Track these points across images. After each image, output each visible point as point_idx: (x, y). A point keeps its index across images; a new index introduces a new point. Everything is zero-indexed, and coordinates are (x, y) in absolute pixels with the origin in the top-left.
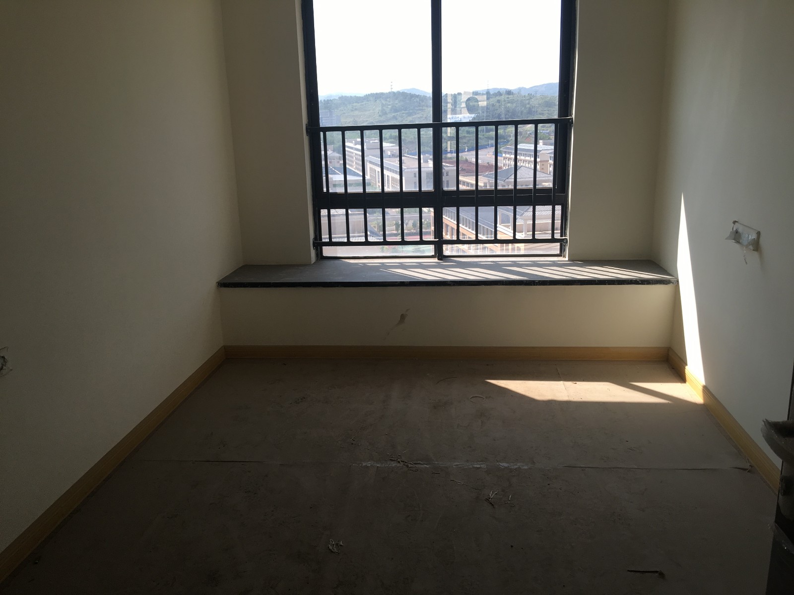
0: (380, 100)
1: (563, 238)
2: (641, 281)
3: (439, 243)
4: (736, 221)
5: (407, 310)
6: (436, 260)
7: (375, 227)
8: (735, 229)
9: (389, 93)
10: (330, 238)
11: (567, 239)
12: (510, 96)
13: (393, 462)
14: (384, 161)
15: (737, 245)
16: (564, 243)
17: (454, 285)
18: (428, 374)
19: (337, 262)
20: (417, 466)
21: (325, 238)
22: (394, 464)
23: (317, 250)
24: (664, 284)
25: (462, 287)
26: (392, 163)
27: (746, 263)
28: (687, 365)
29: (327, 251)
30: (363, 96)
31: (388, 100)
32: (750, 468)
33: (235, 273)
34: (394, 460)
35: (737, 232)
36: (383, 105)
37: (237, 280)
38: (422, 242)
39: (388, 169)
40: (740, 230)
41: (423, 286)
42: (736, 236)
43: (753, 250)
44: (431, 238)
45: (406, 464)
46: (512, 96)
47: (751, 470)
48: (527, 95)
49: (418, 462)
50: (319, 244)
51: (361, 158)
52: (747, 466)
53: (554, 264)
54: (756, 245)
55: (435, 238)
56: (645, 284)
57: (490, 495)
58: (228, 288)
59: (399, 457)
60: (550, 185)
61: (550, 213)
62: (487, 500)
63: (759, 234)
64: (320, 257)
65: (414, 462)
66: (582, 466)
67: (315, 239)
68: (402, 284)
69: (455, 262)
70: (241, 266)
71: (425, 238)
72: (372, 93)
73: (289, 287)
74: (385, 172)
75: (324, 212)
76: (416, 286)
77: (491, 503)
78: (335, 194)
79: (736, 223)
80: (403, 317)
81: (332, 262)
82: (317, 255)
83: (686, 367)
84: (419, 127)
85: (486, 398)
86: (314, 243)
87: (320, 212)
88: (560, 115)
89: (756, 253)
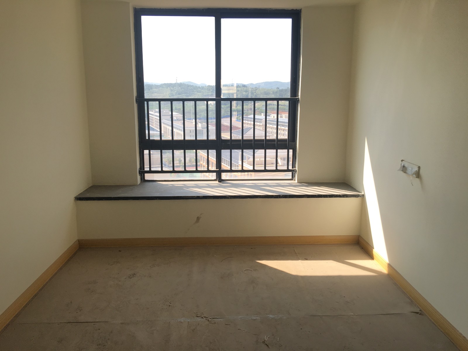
0: (170, 88)
1: (294, 169)
2: (342, 195)
3: (219, 172)
4: (403, 160)
5: (201, 214)
6: (217, 182)
7: (166, 162)
8: (402, 165)
9: (175, 83)
10: (150, 168)
11: (296, 170)
12: (244, 88)
13: (198, 318)
14: (173, 123)
15: (404, 174)
16: (294, 172)
17: (231, 198)
18: (215, 256)
19: (154, 183)
20: (214, 319)
21: (147, 169)
22: (199, 319)
23: (141, 176)
24: (355, 197)
25: (236, 199)
26: (178, 124)
27: (412, 185)
28: (374, 248)
29: (148, 177)
30: (160, 84)
31: (175, 87)
32: (420, 312)
33: (87, 191)
34: (199, 317)
35: (404, 166)
36: (171, 90)
37: (88, 195)
38: (208, 171)
39: (176, 128)
40: (406, 165)
41: (211, 199)
42: (404, 169)
43: (416, 177)
44: (214, 168)
45: (207, 319)
46: (246, 88)
47: (420, 313)
48: (254, 88)
49: (215, 317)
50: (142, 172)
51: (159, 121)
52: (418, 311)
53: (291, 185)
54: (418, 175)
55: (217, 169)
56: (345, 197)
57: (265, 339)
58: (82, 201)
59: (202, 314)
60: (286, 137)
61: (286, 153)
62: (264, 342)
63: (419, 167)
64: (143, 180)
65: (213, 318)
66: (320, 315)
67: (140, 168)
68: (198, 198)
69: (229, 183)
70: (90, 186)
71: (210, 168)
72: (165, 83)
73: (123, 200)
74: (174, 130)
75: (146, 152)
76: (207, 199)
77: (266, 344)
78: (154, 141)
79: (403, 161)
80: (198, 219)
81: (151, 183)
82: (141, 179)
83: (374, 250)
84: (207, 100)
85: (254, 270)
86: (139, 172)
87: (144, 152)
88: (291, 96)
89: (417, 179)
